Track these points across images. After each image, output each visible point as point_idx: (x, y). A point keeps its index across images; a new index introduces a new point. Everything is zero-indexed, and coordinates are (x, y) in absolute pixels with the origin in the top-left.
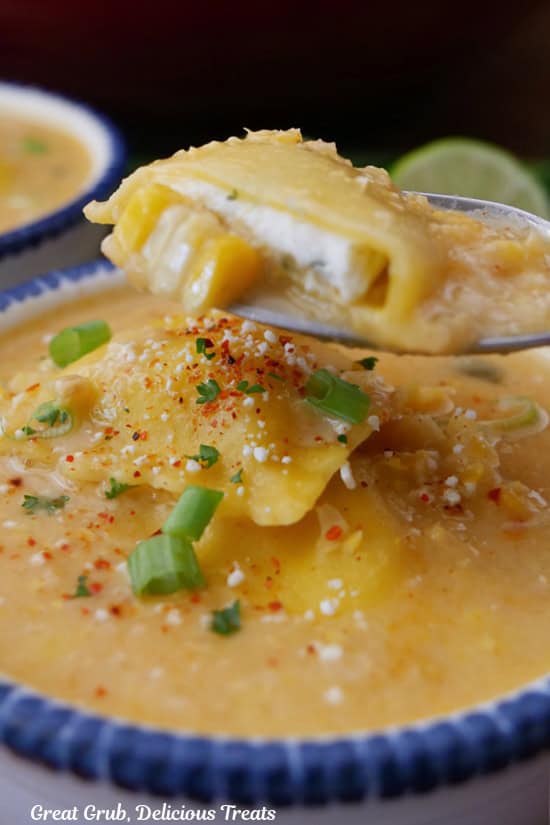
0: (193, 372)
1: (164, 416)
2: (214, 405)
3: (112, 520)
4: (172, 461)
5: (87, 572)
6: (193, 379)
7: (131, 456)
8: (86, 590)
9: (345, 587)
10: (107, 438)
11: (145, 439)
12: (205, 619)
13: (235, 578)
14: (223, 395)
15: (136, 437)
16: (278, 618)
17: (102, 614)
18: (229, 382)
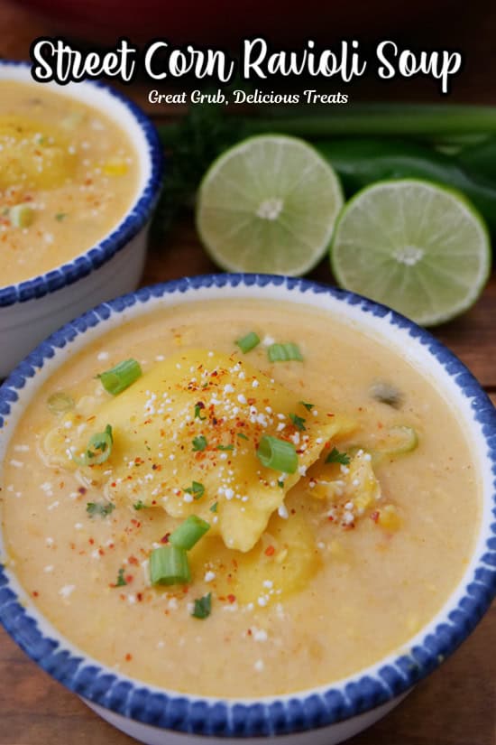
0: (191, 429)
1: (172, 457)
2: (203, 453)
3: (139, 525)
4: (176, 491)
5: (124, 566)
6: (191, 434)
7: (151, 482)
8: (123, 581)
9: (274, 587)
10: (137, 465)
11: (160, 470)
12: (190, 607)
13: (210, 576)
14: (208, 447)
15: (154, 467)
16: (232, 608)
17: (132, 599)
18: (213, 438)
